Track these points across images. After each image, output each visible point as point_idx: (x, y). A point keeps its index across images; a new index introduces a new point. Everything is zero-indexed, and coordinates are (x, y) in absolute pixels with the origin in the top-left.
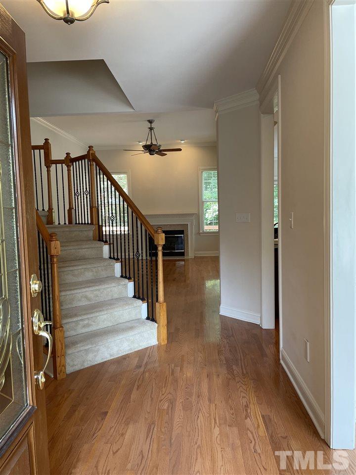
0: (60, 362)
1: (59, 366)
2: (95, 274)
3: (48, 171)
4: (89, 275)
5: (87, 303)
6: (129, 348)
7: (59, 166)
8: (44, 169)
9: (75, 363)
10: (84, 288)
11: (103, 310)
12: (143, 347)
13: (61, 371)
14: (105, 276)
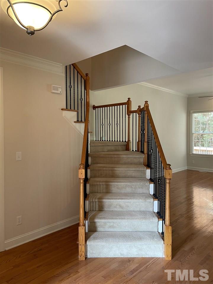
0: (81, 249)
1: (81, 251)
2: (134, 189)
3: (129, 118)
4: (128, 190)
5: (120, 210)
6: (137, 253)
7: (135, 114)
8: (127, 116)
9: (94, 252)
10: (118, 199)
11: (124, 219)
12: (150, 256)
13: (82, 255)
14: (141, 192)
